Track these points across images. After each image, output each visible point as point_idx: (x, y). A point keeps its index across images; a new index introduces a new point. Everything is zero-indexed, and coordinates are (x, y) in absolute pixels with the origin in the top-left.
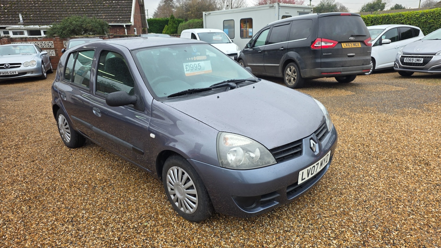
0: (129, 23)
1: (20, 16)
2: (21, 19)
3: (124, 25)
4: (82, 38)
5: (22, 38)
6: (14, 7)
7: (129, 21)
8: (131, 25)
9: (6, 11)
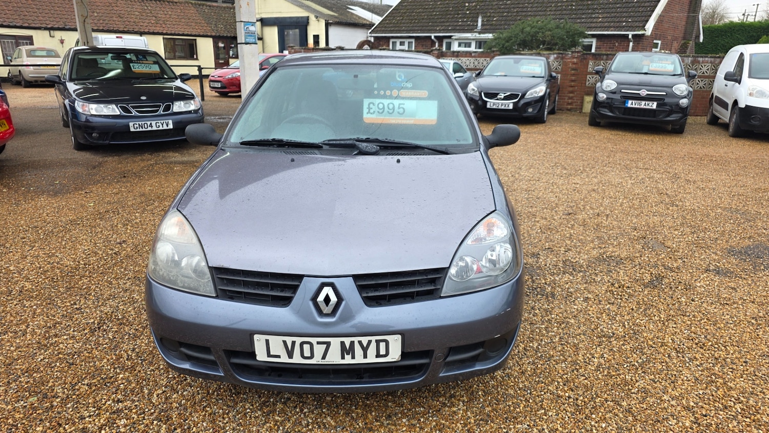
0: (640, 31)
1: (480, 20)
2: (480, 24)
3: (630, 34)
4: (531, 54)
5: (467, 52)
6: (479, 6)
7: (643, 28)
8: (643, 35)
9: (468, 12)
